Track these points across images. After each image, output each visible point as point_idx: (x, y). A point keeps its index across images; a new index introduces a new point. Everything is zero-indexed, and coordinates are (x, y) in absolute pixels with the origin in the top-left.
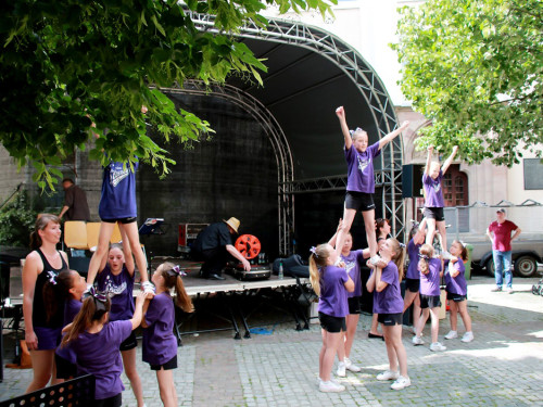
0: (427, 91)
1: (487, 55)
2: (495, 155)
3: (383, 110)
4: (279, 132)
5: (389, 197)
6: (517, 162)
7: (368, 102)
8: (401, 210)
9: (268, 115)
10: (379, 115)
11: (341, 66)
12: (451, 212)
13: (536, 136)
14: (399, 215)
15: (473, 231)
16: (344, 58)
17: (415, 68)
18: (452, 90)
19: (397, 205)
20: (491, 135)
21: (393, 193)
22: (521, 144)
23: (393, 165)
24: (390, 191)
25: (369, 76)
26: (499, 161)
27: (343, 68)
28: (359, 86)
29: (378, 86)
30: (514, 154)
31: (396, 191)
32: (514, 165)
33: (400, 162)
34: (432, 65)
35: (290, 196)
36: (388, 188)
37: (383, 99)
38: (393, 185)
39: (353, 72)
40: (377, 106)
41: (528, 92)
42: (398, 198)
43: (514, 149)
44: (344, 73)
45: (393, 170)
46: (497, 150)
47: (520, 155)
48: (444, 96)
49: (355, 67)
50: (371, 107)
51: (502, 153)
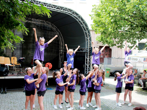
0: (98, 28)
1: (112, 20)
2: (117, 45)
3: (87, 32)
4: (61, 35)
5: (87, 55)
6: (123, 47)
7: (83, 29)
8: (90, 59)
9: (58, 30)
10: (86, 33)
11: (76, 19)
12: (106, 59)
13: (129, 41)
14: (90, 60)
15: (112, 64)
16: (77, 17)
17: (95, 21)
18: (104, 29)
19: (89, 57)
20: (117, 40)
21: (88, 54)
22: (124, 42)
23: (89, 47)
24: (87, 54)
25: (84, 23)
26: (118, 47)
27: (77, 20)
28: (81, 25)
29: (86, 25)
30: (122, 45)
31: (89, 54)
32: (122, 48)
33: (91, 46)
34: (99, 21)
35: (63, 52)
36: (87, 52)
37: (87, 29)
38: (88, 52)
39: (80, 21)
40: (86, 31)
41: (126, 30)
42: (89, 55)
43: (123, 44)
44: (77, 21)
45: (89, 48)
46: (118, 44)
47: (124, 46)
48: (102, 30)
49: (80, 20)
50: (84, 31)
51: (119, 45)
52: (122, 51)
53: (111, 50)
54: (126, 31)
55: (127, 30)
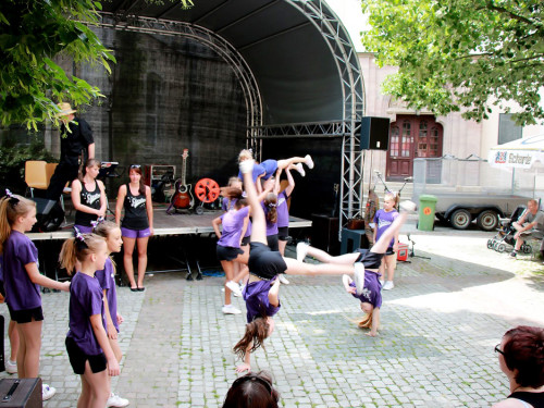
0: (386, 45)
1: (439, 13)
2: (463, 109)
3: (347, 60)
4: (250, 75)
5: (348, 148)
6: (486, 117)
7: (333, 52)
8: (359, 161)
9: (239, 58)
10: (343, 65)
11: (306, 14)
12: (421, 165)
13: (509, 92)
14: (358, 165)
15: (444, 182)
16: (308, 5)
17: (377, 20)
18: (410, 45)
19: (356, 155)
20: (461, 90)
21: (352, 144)
22: (491, 99)
23: (354, 117)
24: (349, 142)
25: (334, 25)
26: (468, 116)
27: (309, 16)
28: (325, 35)
29: (343, 35)
30: (483, 110)
31: (356, 142)
32: (484, 120)
33: (361, 113)
34: (392, 19)
35: (258, 140)
36: (348, 137)
37: (348, 49)
38: (352, 135)
39: (319, 21)
40: (341, 55)
41: (497, 48)
42: (357, 149)
43: (484, 105)
44: (309, 21)
45: (353, 121)
46: (467, 105)
47: (490, 111)
48: (402, 50)
49: (321, 16)
50: (335, 57)
51: (473, 107)
52: (481, 132)
53: (439, 128)
54: (498, 53)
55: (500, 51)
